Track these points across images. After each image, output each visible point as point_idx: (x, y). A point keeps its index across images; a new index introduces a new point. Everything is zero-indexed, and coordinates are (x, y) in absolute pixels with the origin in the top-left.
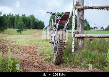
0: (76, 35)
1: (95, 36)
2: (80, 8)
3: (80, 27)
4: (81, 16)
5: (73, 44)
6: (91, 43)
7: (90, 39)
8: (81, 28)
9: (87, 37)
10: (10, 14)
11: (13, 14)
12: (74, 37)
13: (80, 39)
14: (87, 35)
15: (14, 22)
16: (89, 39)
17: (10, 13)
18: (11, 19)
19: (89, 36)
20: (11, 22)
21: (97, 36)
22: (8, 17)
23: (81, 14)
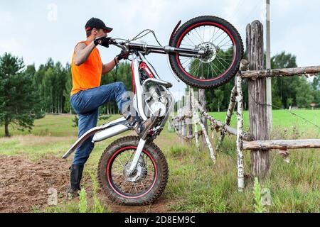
0: (247, 145)
1: (297, 145)
2: (254, 76)
3: (258, 122)
4: (258, 94)
5: (239, 166)
6: (288, 162)
7: (284, 152)
8: (260, 124)
9: (276, 148)
10: (50, 65)
11: (58, 64)
12: (241, 148)
13: (258, 153)
14: (275, 142)
15: (64, 91)
16: (280, 152)
17: (51, 60)
18: (53, 80)
19: (280, 145)
20: (54, 92)
21: (299, 145)
22: (43, 74)
23: (257, 89)
